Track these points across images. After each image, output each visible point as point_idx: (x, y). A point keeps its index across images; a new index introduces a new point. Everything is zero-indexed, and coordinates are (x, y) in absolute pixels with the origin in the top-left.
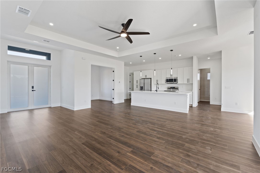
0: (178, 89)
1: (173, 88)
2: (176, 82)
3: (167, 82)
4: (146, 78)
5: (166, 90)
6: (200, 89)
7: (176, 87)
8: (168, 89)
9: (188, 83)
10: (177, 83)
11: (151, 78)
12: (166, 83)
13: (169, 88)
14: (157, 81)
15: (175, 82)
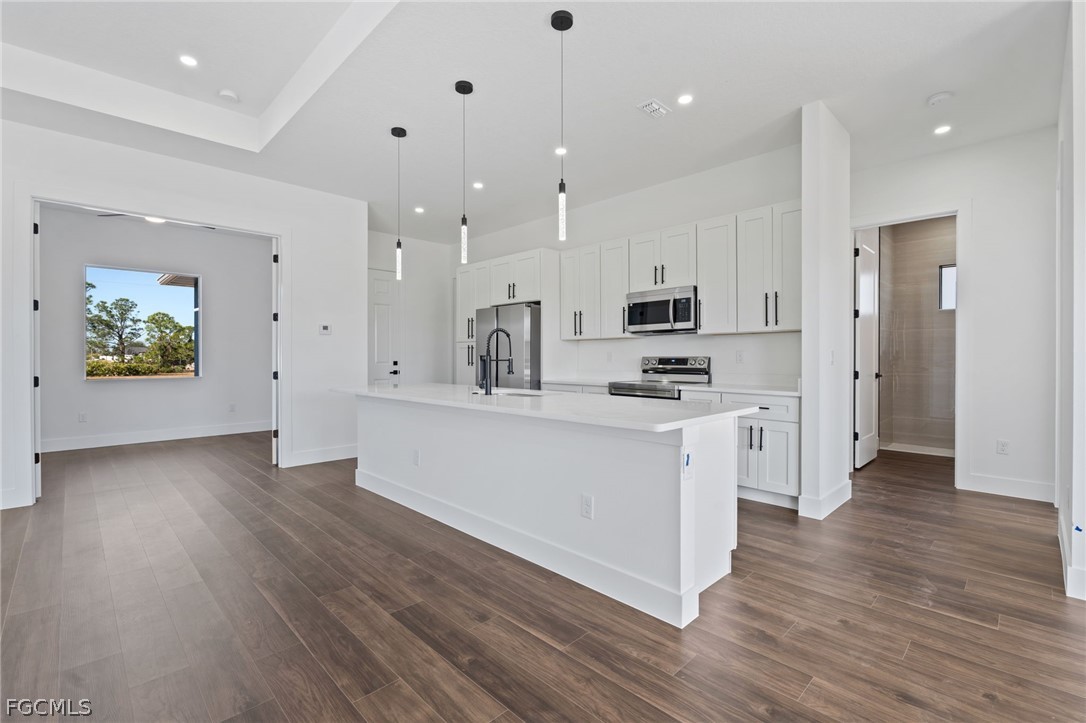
0: (707, 372)
1: (677, 366)
2: (690, 325)
3: (630, 324)
4: (512, 301)
5: (634, 377)
6: (877, 376)
7: (695, 359)
8: (645, 371)
9: (772, 327)
10: (693, 331)
11: (538, 303)
12: (628, 335)
13: (650, 366)
14: (578, 317)
15: (679, 325)
